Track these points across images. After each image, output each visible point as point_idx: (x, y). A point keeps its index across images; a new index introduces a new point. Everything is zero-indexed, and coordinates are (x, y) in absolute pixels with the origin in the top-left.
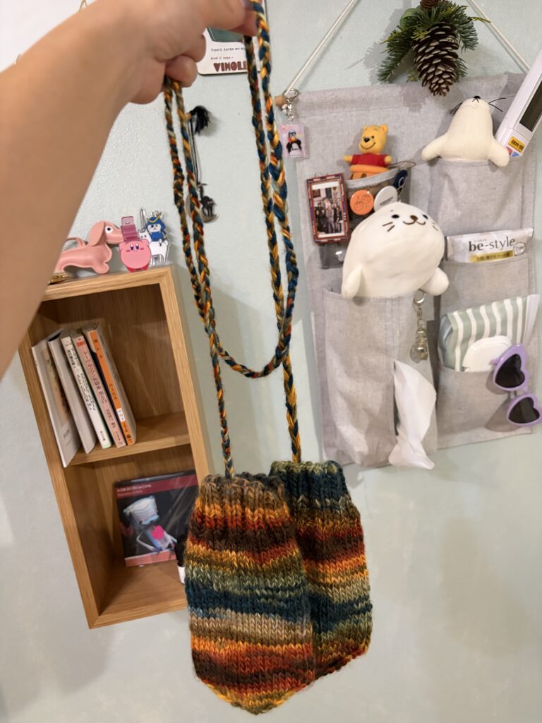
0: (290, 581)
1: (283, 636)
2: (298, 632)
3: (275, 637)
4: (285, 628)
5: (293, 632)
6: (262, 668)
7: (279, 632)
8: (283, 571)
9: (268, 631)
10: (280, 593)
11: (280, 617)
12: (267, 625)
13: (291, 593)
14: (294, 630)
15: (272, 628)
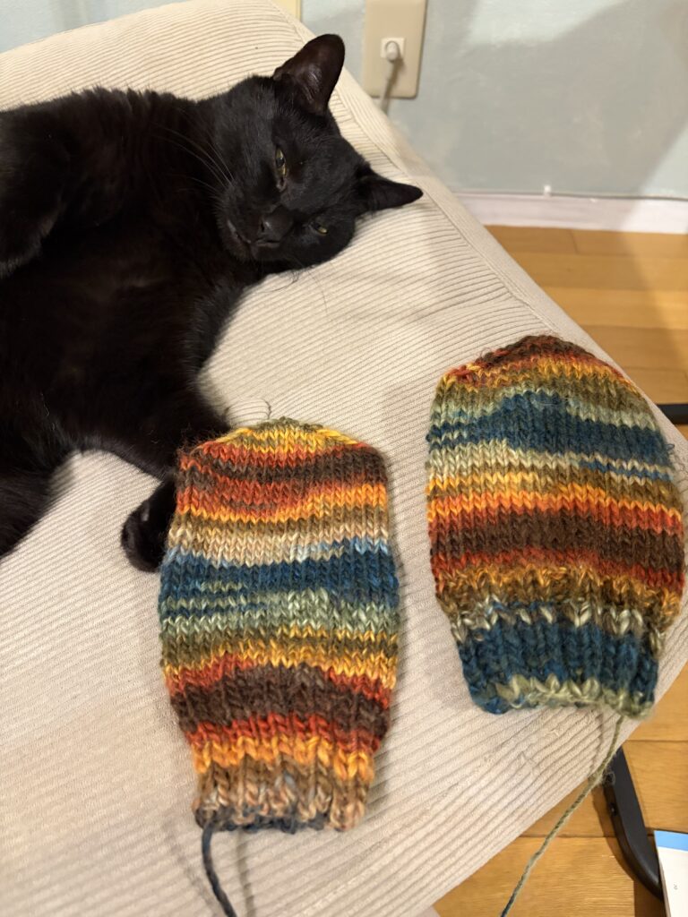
0: (185, 625)
1: (214, 533)
2: (190, 536)
3: (227, 533)
4: (208, 545)
5: (199, 537)
6: (258, 486)
7: (218, 541)
8: (194, 643)
9: (237, 542)
10: (204, 606)
11: (213, 563)
12: (235, 550)
13: (184, 604)
14: (196, 540)
15: (229, 547)
